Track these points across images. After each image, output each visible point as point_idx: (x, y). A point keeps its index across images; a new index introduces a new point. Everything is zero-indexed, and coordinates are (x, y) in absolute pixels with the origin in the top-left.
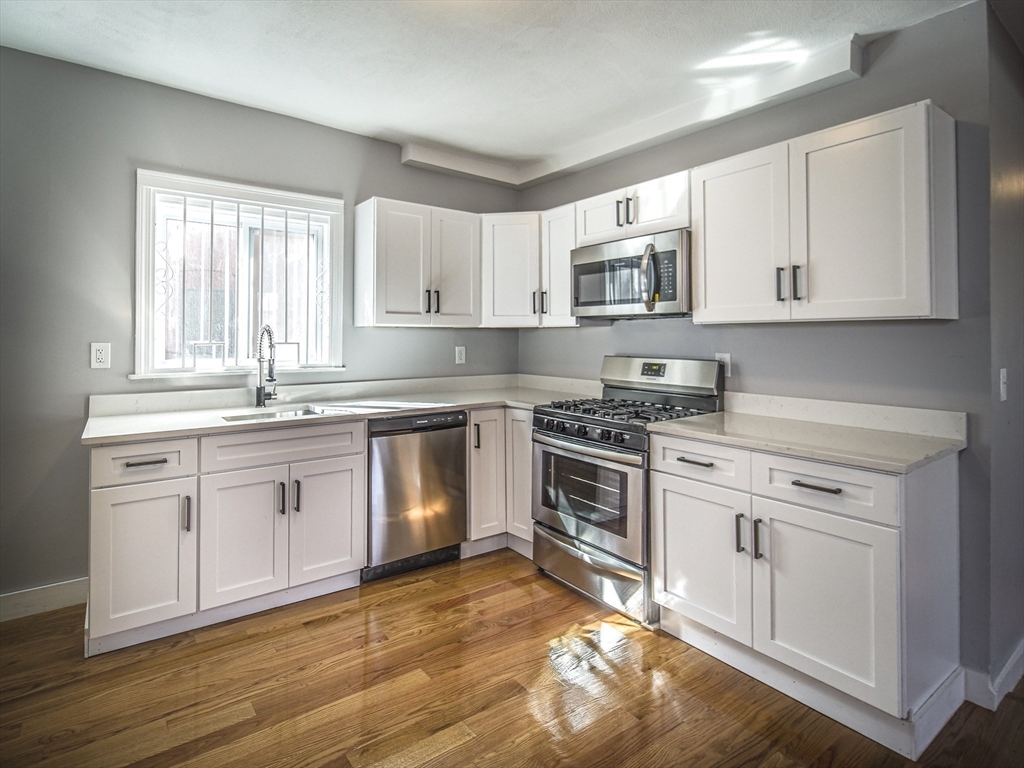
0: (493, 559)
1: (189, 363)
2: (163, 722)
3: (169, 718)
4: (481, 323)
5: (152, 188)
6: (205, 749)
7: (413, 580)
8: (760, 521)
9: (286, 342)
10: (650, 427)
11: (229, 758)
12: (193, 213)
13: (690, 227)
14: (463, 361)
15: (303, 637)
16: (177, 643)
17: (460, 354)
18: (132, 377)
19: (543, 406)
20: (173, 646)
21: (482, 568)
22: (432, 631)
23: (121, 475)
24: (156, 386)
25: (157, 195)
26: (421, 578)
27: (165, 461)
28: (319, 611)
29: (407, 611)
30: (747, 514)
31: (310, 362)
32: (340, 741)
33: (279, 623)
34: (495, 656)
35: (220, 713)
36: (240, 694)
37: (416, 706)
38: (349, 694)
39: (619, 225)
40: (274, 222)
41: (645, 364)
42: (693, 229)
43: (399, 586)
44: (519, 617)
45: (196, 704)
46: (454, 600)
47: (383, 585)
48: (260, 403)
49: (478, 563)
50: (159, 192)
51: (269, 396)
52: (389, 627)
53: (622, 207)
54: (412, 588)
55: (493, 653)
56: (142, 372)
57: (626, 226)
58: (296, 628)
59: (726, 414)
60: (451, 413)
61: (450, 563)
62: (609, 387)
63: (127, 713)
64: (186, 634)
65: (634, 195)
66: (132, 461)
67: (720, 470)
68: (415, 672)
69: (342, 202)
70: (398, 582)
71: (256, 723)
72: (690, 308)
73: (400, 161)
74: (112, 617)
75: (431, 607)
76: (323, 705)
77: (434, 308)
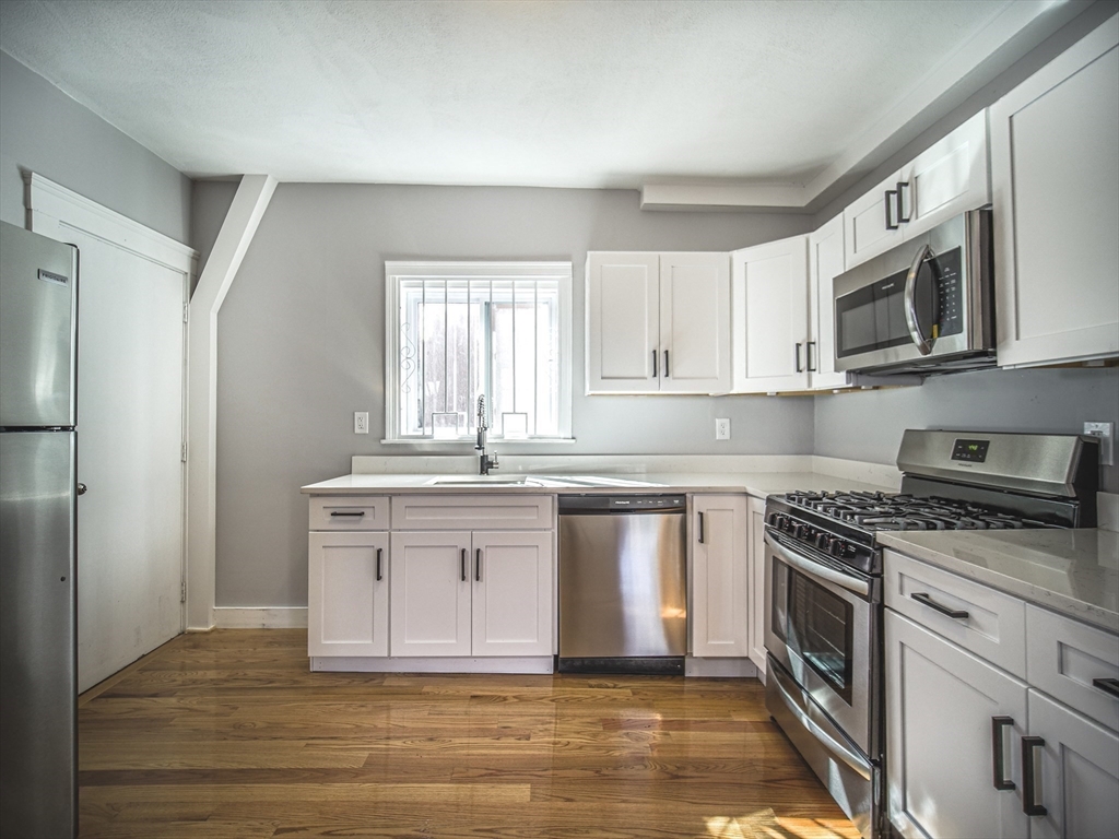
0: (726, 687)
1: (428, 431)
2: (303, 743)
3: (310, 742)
4: (732, 388)
5: (397, 277)
6: (305, 780)
7: (610, 685)
8: (1041, 742)
9: (514, 413)
10: (883, 536)
11: (311, 796)
12: (453, 293)
13: (991, 205)
14: (727, 436)
15: (458, 709)
16: (371, 680)
17: (722, 428)
18: (383, 442)
19: (778, 496)
20: (366, 682)
21: (703, 694)
22: (581, 748)
23: (330, 522)
24: (401, 450)
25: (402, 282)
26: (621, 684)
27: (362, 514)
28: (495, 688)
29: (575, 716)
30: (1020, 721)
31: (539, 433)
32: (397, 826)
33: (451, 689)
34: (623, 805)
35: (342, 753)
36: (370, 743)
37: (489, 824)
38: (445, 782)
39: (889, 227)
40: (502, 295)
41: (959, 442)
42: (995, 207)
43: (591, 686)
44: (697, 769)
45: (335, 738)
46: (636, 721)
47: (575, 681)
48: (483, 471)
49: (703, 686)
50: (403, 279)
51: (491, 465)
52: (540, 727)
53: (894, 198)
54: (600, 693)
55: (624, 801)
56: (390, 438)
57: (902, 225)
58: (462, 698)
59: (1100, 533)
60: (664, 495)
61: (669, 677)
62: (911, 477)
63: (293, 726)
64: (383, 675)
65: (911, 178)
66: (338, 511)
67: (978, 625)
68: (522, 786)
69: (569, 264)
70: (592, 682)
71: (354, 775)
72: (994, 345)
73: (639, 204)
74: (324, 642)
75: (601, 720)
76: (413, 782)
77: (663, 372)
